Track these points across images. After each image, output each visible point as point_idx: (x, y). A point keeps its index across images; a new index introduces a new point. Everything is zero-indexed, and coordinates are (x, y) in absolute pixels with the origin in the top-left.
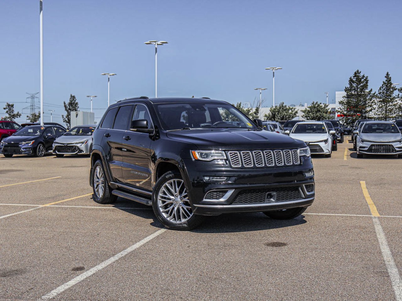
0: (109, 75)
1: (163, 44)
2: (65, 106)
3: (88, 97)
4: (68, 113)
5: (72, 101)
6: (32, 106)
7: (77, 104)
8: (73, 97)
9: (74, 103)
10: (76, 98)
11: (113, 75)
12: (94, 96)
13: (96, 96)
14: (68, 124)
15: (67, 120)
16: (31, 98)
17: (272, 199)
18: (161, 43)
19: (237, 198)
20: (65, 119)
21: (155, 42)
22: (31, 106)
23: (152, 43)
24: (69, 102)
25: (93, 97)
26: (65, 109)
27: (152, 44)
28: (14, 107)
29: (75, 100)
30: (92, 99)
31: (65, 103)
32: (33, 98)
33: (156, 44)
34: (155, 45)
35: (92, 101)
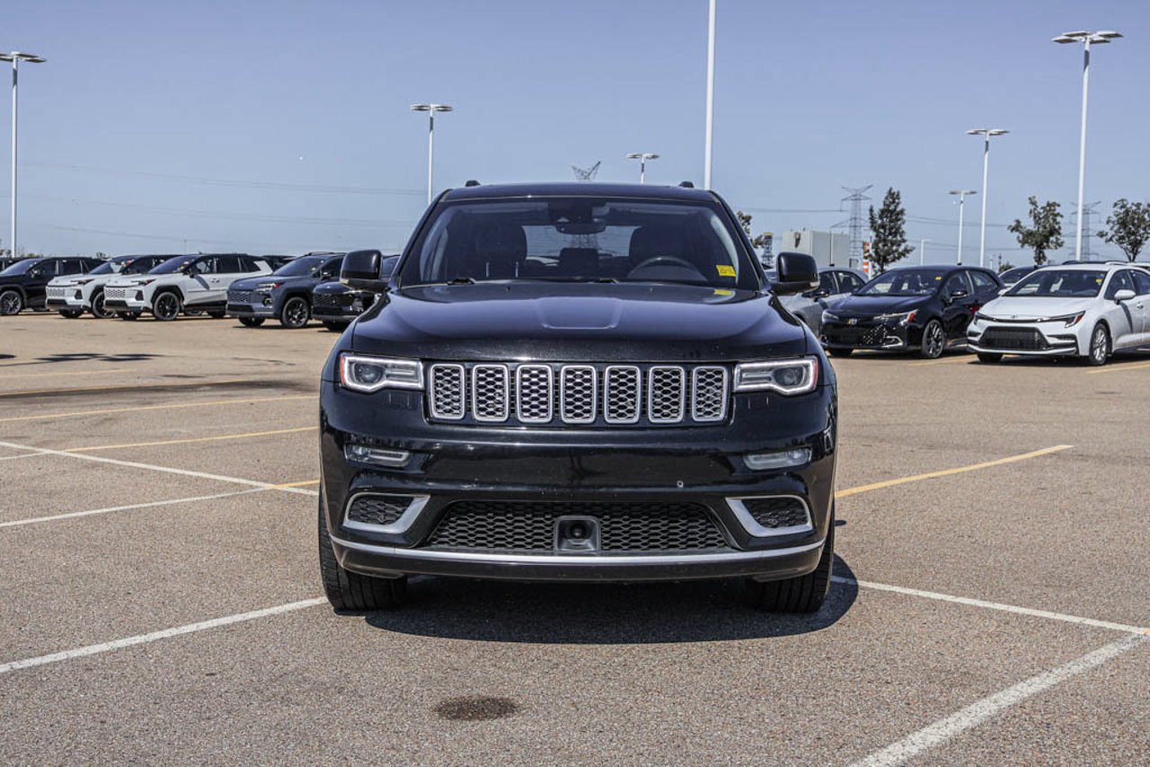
0: (988, 133)
1: (1108, 39)
2: (872, 218)
3: (953, 193)
4: (877, 236)
5: (889, 206)
6: (855, 219)
7: (902, 212)
8: (893, 197)
9: (895, 210)
10: (901, 200)
11: (1000, 133)
12: (968, 191)
13: (973, 190)
14: (876, 265)
15: (874, 255)
16: (852, 200)
17: (587, 542)
18: (1102, 38)
19: (447, 528)
20: (868, 251)
21: (1084, 34)
22: (851, 220)
23: (1074, 38)
24: (882, 207)
25: (966, 194)
26: (870, 225)
27: (1075, 41)
28: (751, 221)
29: (898, 204)
30: (962, 199)
31: (871, 210)
32: (856, 199)
33: (1088, 42)
34: (1085, 42)
35: (962, 205)
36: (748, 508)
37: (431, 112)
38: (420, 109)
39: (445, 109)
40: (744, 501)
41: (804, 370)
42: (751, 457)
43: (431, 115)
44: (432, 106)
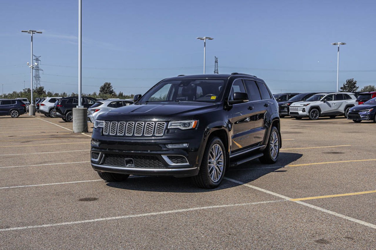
36: (169, 158)
37: (338, 45)
38: (335, 44)
39: (343, 44)
40: (167, 156)
41: (191, 123)
42: (169, 145)
43: (338, 46)
44: (339, 43)
